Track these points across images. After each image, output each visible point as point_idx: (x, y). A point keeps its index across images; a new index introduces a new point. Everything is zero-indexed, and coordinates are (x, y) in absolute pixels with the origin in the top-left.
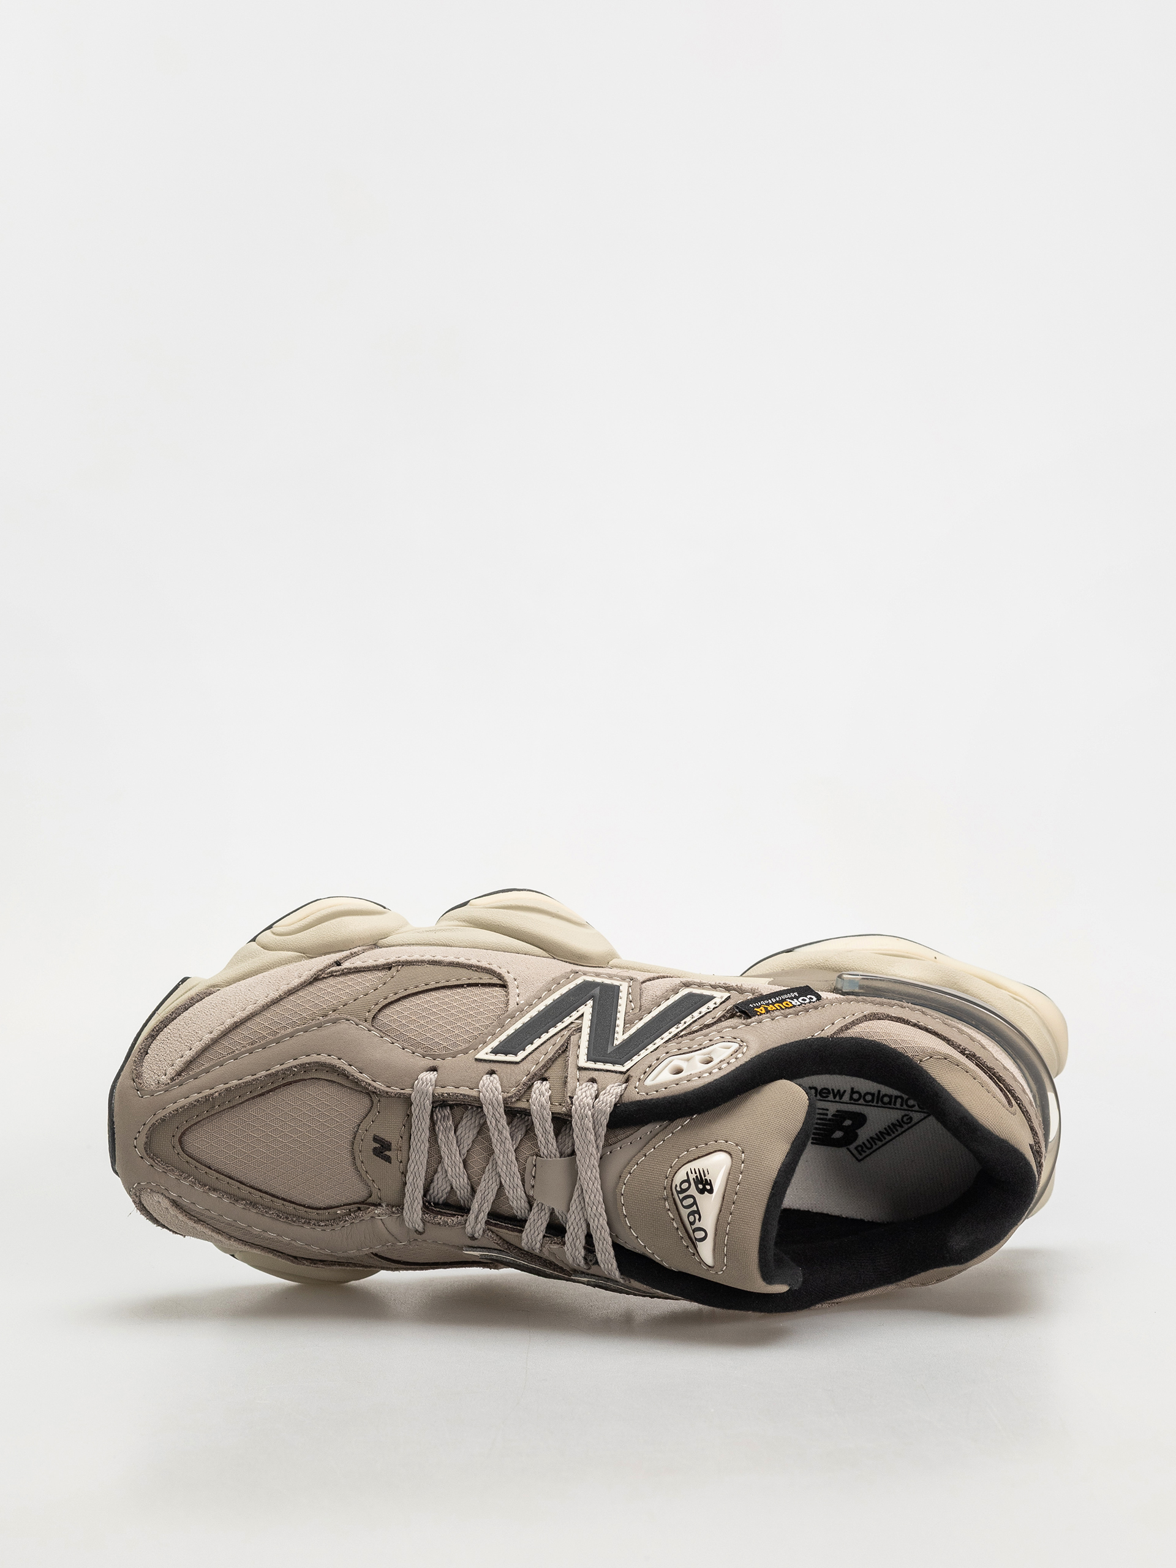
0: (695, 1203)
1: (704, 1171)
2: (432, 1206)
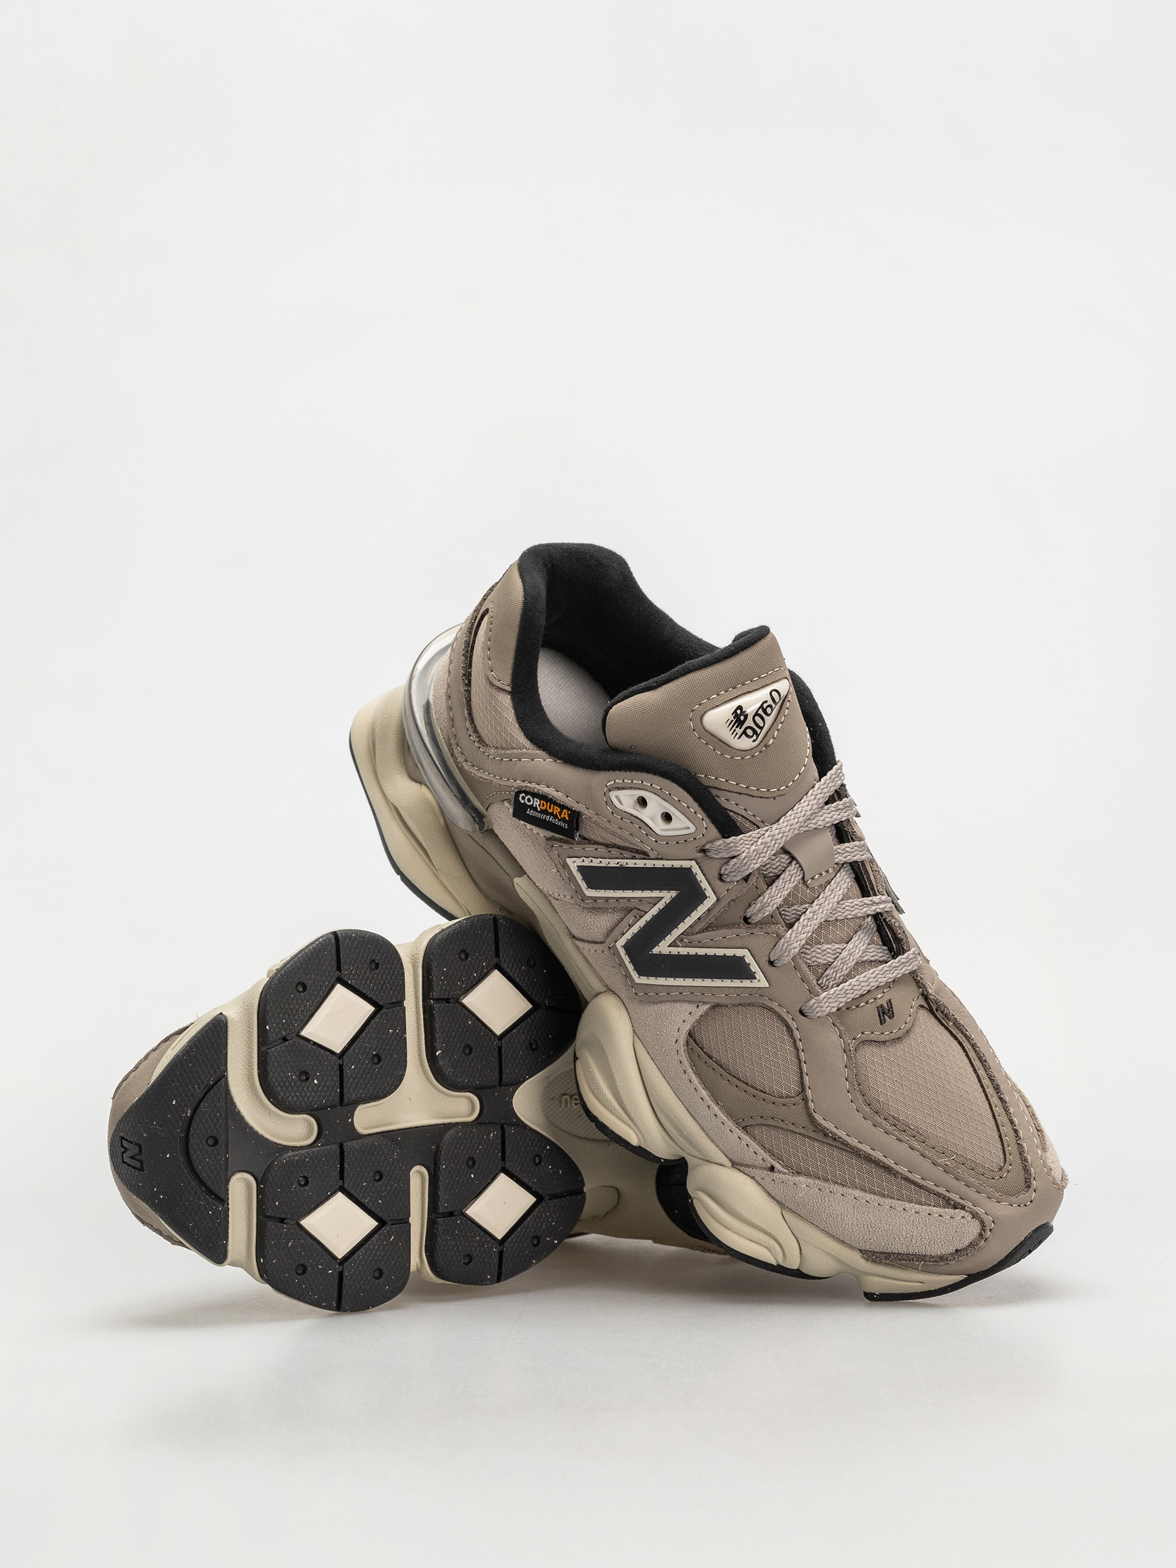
1: (730, 724)
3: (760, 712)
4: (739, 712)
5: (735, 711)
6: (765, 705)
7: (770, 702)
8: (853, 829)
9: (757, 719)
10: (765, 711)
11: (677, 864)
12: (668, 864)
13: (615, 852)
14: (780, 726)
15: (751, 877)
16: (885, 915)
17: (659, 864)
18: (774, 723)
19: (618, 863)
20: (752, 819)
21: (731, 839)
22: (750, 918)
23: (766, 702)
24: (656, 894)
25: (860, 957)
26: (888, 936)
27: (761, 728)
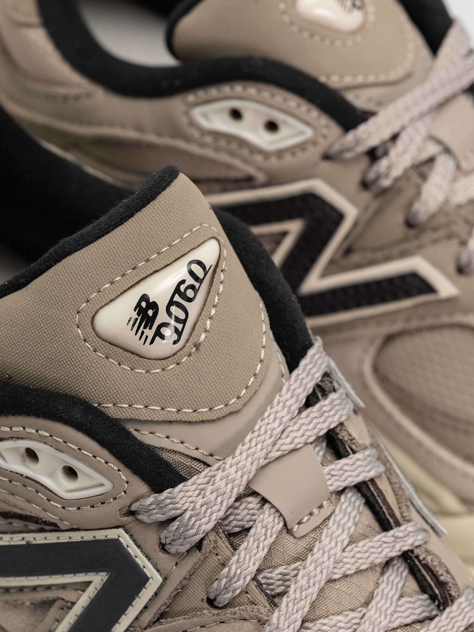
0: (171, 303)
1: (133, 325)
2: (439, 600)
3: (177, 298)
4: (144, 304)
5: (139, 305)
6: (182, 288)
7: (190, 281)
8: (350, 435)
9: (174, 309)
10: (183, 296)
11: (100, 535)
12: (88, 536)
13: (17, 524)
14: (213, 312)
15: (205, 542)
16: (417, 551)
17: (76, 537)
18: (203, 309)
19: (23, 539)
20: (195, 454)
21: (165, 494)
22: (215, 599)
23: (183, 282)
24: (80, 578)
25: (390, 622)
26: (426, 580)
27: (184, 322)
